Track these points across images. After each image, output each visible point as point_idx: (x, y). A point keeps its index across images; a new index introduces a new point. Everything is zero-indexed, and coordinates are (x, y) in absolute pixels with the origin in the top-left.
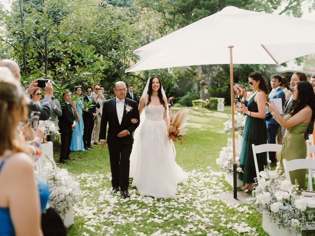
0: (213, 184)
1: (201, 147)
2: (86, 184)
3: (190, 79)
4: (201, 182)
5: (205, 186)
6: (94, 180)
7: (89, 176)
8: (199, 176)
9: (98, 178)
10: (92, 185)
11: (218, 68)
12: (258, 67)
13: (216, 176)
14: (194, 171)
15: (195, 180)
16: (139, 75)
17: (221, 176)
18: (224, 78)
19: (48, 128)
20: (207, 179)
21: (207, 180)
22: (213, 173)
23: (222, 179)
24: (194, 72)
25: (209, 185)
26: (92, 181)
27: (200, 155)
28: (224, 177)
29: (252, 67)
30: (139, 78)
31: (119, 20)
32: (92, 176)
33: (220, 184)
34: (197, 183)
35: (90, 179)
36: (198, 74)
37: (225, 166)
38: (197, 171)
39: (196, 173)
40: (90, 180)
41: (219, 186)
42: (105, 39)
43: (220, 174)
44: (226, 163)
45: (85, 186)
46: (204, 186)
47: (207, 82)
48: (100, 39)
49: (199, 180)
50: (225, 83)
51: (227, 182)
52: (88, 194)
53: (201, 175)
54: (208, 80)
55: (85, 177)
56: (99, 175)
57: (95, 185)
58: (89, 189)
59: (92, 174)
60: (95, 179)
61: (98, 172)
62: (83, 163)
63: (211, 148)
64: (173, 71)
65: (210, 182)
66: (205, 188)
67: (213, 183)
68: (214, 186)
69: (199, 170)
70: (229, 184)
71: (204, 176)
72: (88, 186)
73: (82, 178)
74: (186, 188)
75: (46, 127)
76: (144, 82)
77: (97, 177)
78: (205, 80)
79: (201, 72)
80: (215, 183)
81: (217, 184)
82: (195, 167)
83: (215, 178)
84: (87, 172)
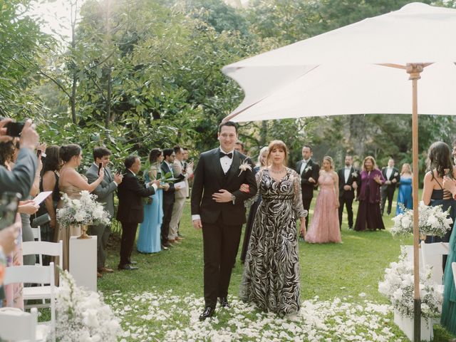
0: (373, 330)
1: (348, 254)
2: (146, 314)
3: (331, 145)
4: (349, 323)
5: (357, 334)
6: (161, 307)
7: (156, 297)
8: (345, 311)
9: (170, 303)
10: (155, 315)
11: (374, 130)
12: (439, 130)
13: (376, 313)
14: (337, 300)
15: (338, 320)
16: (253, 134)
17: (385, 314)
18: (384, 145)
19: (91, 213)
20: (359, 318)
21: (361, 320)
22: (371, 307)
23: (387, 320)
24: (338, 134)
25: (366, 332)
26: (158, 309)
27: (347, 270)
28: (391, 316)
29: (429, 130)
30: (252, 139)
31: (226, 51)
32: (161, 297)
33: (386, 330)
34: (343, 326)
35: (156, 303)
36: (344, 138)
37: (396, 298)
38: (342, 301)
39: (339, 305)
40: (155, 307)
41: (384, 334)
42: (202, 79)
43: (383, 309)
44: (398, 294)
45: (144, 317)
46: (354, 332)
47: (357, 151)
48: (195, 78)
49: (345, 320)
50: (386, 153)
51: (397, 327)
52: (145, 334)
53: (350, 308)
54: (359, 147)
55: (148, 300)
56: (172, 297)
57: (161, 316)
58: (150, 323)
59: (162, 294)
60: (163, 305)
61: (171, 291)
62: (151, 273)
63: (365, 256)
64: (305, 130)
65: (366, 324)
66: (357, 337)
67: (372, 327)
68: (374, 333)
69: (345, 299)
70: (402, 332)
71: (354, 310)
72: (149, 317)
73: (143, 300)
74: (323, 334)
75: (88, 212)
76: (259, 146)
77: (168, 302)
78: (354, 147)
79: (349, 134)
80: (376, 327)
81: (380, 329)
82: (339, 292)
83: (375, 318)
84: (153, 291)
